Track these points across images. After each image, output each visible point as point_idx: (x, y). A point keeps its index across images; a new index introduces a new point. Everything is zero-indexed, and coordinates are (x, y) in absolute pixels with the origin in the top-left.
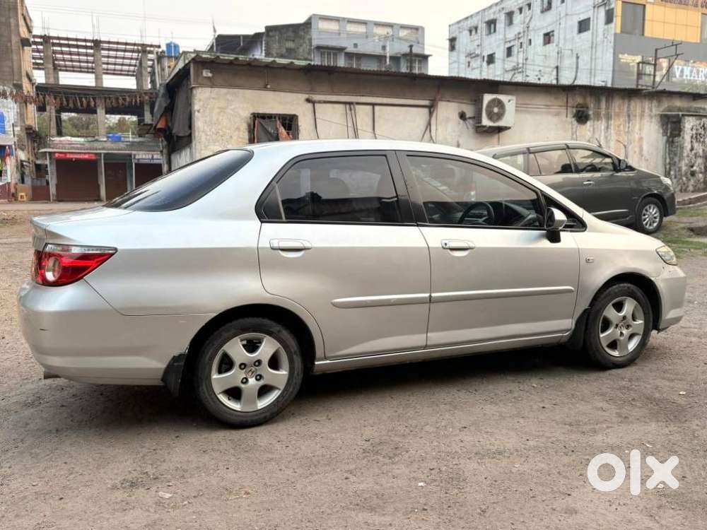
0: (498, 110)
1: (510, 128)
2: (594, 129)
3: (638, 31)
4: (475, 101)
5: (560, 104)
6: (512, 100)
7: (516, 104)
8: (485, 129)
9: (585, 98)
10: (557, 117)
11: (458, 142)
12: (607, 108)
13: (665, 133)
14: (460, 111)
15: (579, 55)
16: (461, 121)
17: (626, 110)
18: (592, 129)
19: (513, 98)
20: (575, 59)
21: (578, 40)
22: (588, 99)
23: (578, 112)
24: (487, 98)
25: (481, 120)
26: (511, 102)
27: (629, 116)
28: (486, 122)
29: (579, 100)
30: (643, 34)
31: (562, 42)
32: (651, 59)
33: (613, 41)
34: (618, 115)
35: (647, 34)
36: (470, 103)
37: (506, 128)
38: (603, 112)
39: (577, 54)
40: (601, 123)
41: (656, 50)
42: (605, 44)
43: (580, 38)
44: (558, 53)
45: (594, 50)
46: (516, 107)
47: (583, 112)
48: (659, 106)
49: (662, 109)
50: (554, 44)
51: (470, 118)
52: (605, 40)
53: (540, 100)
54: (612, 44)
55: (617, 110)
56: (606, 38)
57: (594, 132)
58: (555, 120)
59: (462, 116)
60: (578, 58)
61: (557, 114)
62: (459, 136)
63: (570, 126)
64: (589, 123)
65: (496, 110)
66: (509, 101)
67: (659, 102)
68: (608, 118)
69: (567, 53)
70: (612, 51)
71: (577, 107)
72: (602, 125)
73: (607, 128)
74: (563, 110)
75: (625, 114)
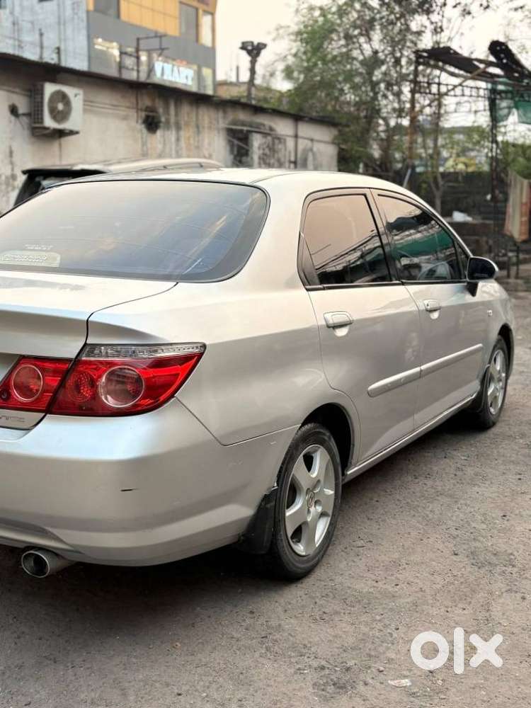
0: (62, 109)
1: (77, 133)
2: (164, 141)
3: (112, 11)
4: (30, 91)
5: (128, 104)
6: (79, 94)
7: (85, 101)
8: (47, 132)
9: (153, 100)
10: (125, 122)
11: (10, 147)
12: (176, 115)
13: (232, 151)
14: (11, 103)
15: (43, 31)
16: (13, 118)
17: (194, 119)
18: (162, 140)
19: (80, 92)
20: (37, 36)
21: (40, 11)
22: (157, 101)
23: (147, 117)
24: (50, 89)
25: (42, 119)
26: (78, 97)
27: (198, 127)
28: (49, 122)
29: (147, 102)
30: (118, 16)
31: (17, 9)
32: (130, 50)
33: (85, 19)
34: (187, 124)
35: (124, 16)
36: (23, 93)
37: (72, 133)
38: (172, 119)
39: (40, 30)
40: (171, 134)
41: (138, 40)
42: (76, 21)
43: (42, 8)
44: (14, 24)
45: (62, 27)
46: (84, 105)
47: (153, 118)
48: (224, 118)
49: (227, 122)
50: (7, 11)
51: (24, 114)
52: (76, 17)
53: (105, 98)
54: (85, 24)
55: (186, 118)
56: (77, 14)
57: (165, 144)
58: (123, 125)
59: (14, 110)
60: (41, 35)
61: (125, 118)
62: (11, 139)
63: (139, 135)
64: (159, 133)
65: (60, 107)
66: (76, 95)
67: (225, 112)
68: (178, 128)
69: (26, 26)
70: (84, 32)
71: (146, 110)
72: (172, 135)
73: (178, 140)
74: (133, 113)
75: (193, 124)
